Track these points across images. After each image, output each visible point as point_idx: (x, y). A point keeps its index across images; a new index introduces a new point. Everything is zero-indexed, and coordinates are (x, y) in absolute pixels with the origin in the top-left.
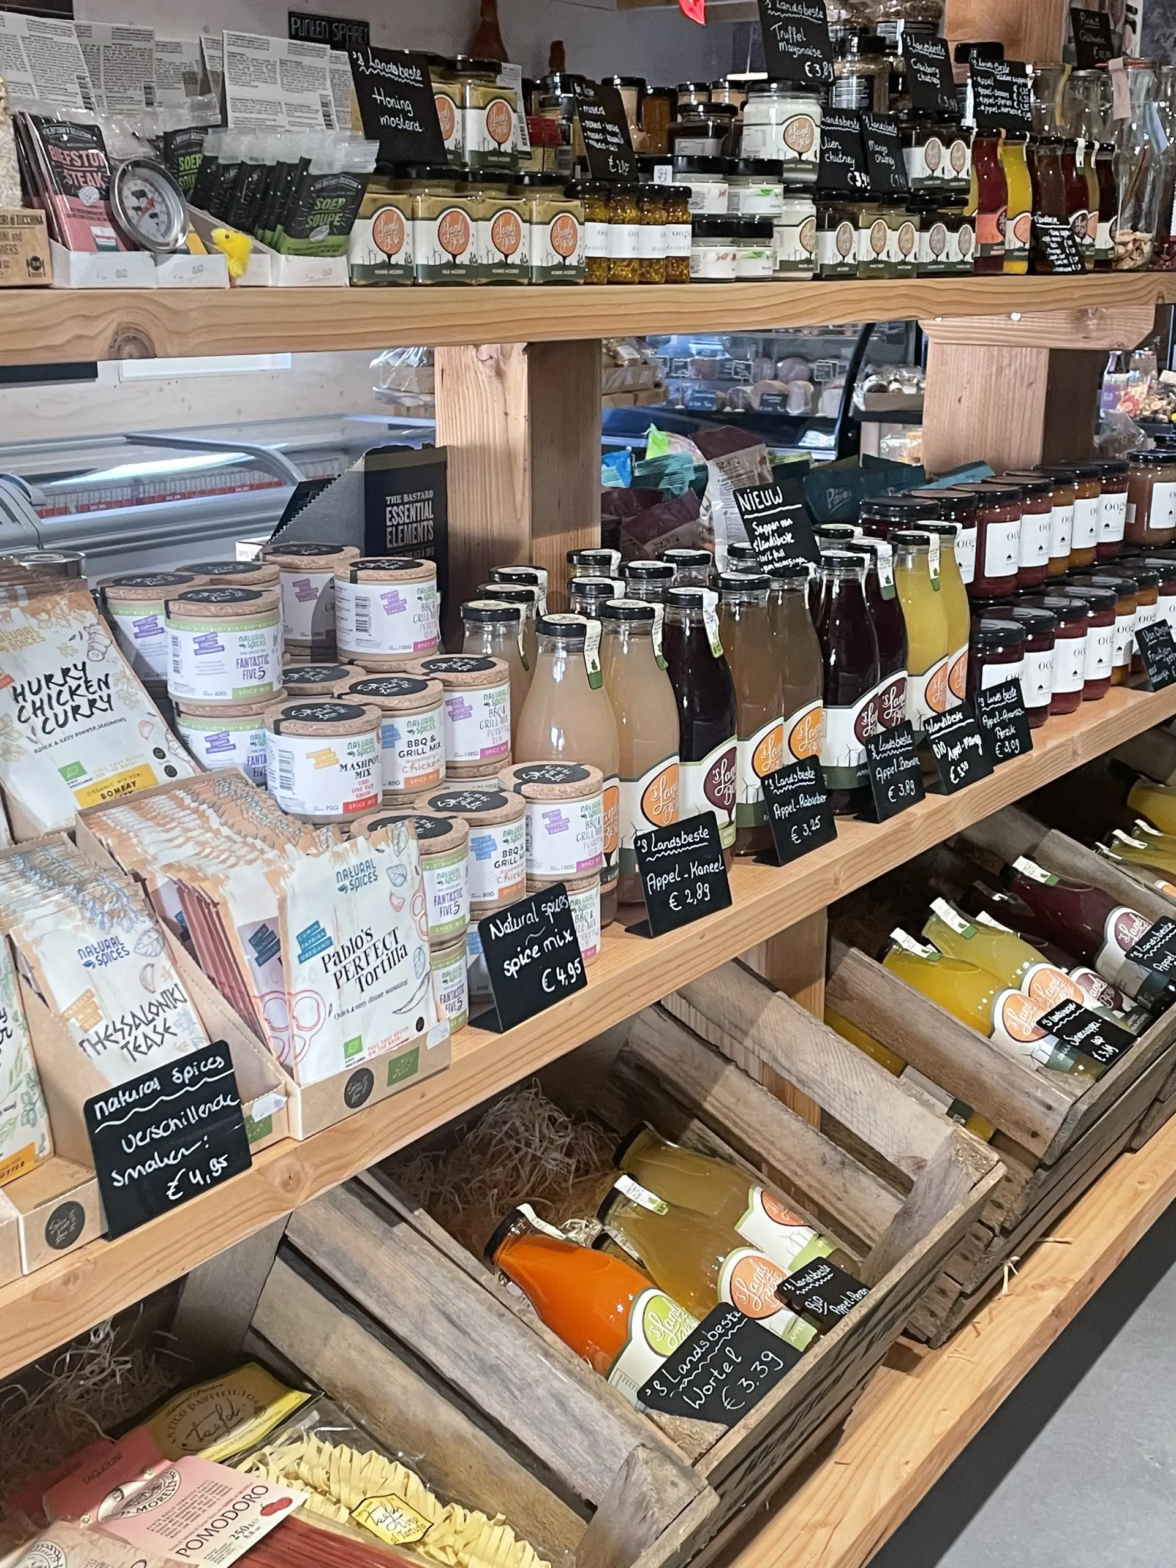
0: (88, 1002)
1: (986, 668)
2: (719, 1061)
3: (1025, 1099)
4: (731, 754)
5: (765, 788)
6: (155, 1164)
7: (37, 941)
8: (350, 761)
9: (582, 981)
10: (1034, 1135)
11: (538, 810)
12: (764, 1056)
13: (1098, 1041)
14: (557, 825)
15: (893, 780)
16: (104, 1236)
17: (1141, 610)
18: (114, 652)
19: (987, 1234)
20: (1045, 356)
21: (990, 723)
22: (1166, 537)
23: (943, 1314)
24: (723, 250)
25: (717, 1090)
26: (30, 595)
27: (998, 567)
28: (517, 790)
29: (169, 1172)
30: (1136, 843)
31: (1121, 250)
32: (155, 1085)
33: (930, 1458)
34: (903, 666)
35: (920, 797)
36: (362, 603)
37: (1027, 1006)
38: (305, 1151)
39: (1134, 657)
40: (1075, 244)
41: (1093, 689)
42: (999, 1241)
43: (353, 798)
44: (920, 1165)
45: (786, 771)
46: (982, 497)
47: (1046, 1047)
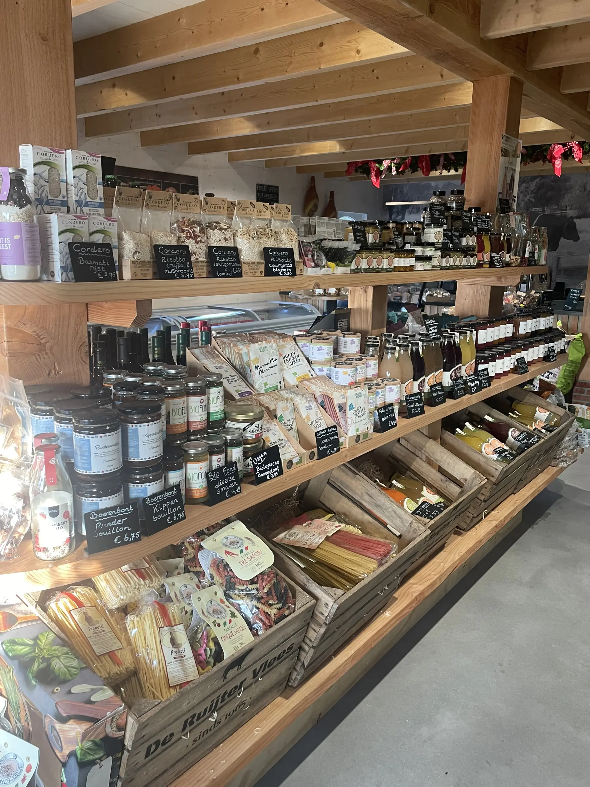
0: (308, 417)
1: (480, 365)
2: (415, 456)
3: (490, 467)
4: (424, 380)
5: (431, 388)
6: (325, 447)
7: (298, 404)
8: (351, 374)
9: (396, 425)
10: (493, 476)
11: (387, 387)
12: (427, 455)
13: (508, 455)
14: (391, 390)
15: (459, 390)
16: (317, 459)
17: (517, 354)
18: (299, 350)
19: (480, 502)
20: (490, 288)
21: (481, 378)
22: (523, 336)
23: (468, 523)
24: (422, 264)
25: (414, 463)
26: (283, 338)
27: (481, 341)
28: (382, 382)
29: (327, 449)
30: (515, 416)
31: (512, 261)
32: (325, 431)
33: (467, 552)
34: (461, 363)
35: (464, 395)
36: (345, 342)
37: (490, 447)
38: (348, 450)
39: (515, 366)
40: (501, 260)
41: (505, 373)
42: (483, 504)
43: (350, 382)
44: (466, 480)
45: (435, 385)
46: (478, 323)
47: (495, 456)
